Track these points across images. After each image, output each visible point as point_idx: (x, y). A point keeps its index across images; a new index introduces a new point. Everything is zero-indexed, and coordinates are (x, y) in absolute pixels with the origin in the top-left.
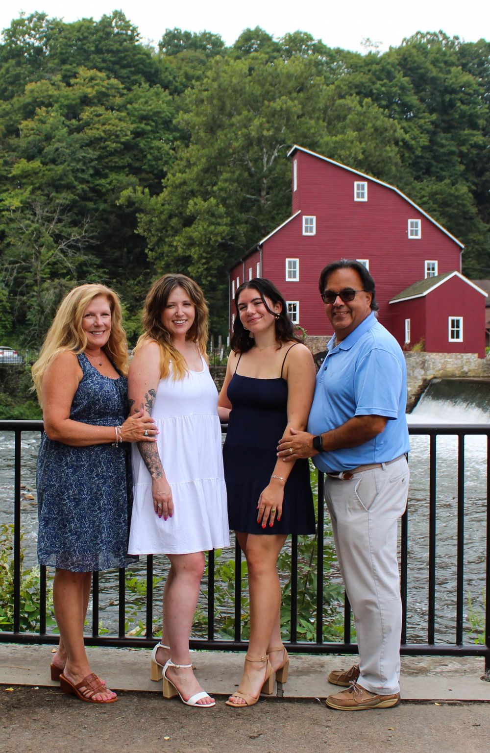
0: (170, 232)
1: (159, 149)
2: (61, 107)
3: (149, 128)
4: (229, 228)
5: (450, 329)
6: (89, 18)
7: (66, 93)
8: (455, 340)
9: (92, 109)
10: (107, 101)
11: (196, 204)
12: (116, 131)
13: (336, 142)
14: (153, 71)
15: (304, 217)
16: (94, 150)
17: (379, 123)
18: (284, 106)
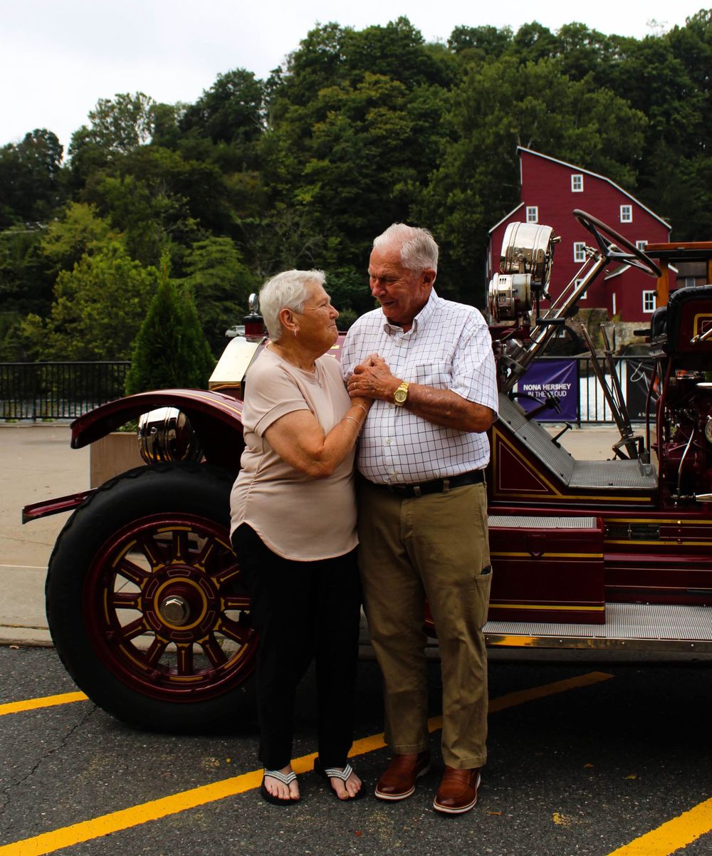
0: (437, 220)
1: (436, 143)
2: (348, 111)
3: (427, 124)
4: (482, 216)
5: (644, 301)
6: (376, 25)
7: (353, 97)
8: (649, 311)
9: (376, 110)
10: (391, 102)
11: (454, 195)
12: (397, 129)
13: (578, 135)
14: (434, 71)
15: (528, 208)
16: (377, 147)
17: (622, 114)
18: (529, 106)
